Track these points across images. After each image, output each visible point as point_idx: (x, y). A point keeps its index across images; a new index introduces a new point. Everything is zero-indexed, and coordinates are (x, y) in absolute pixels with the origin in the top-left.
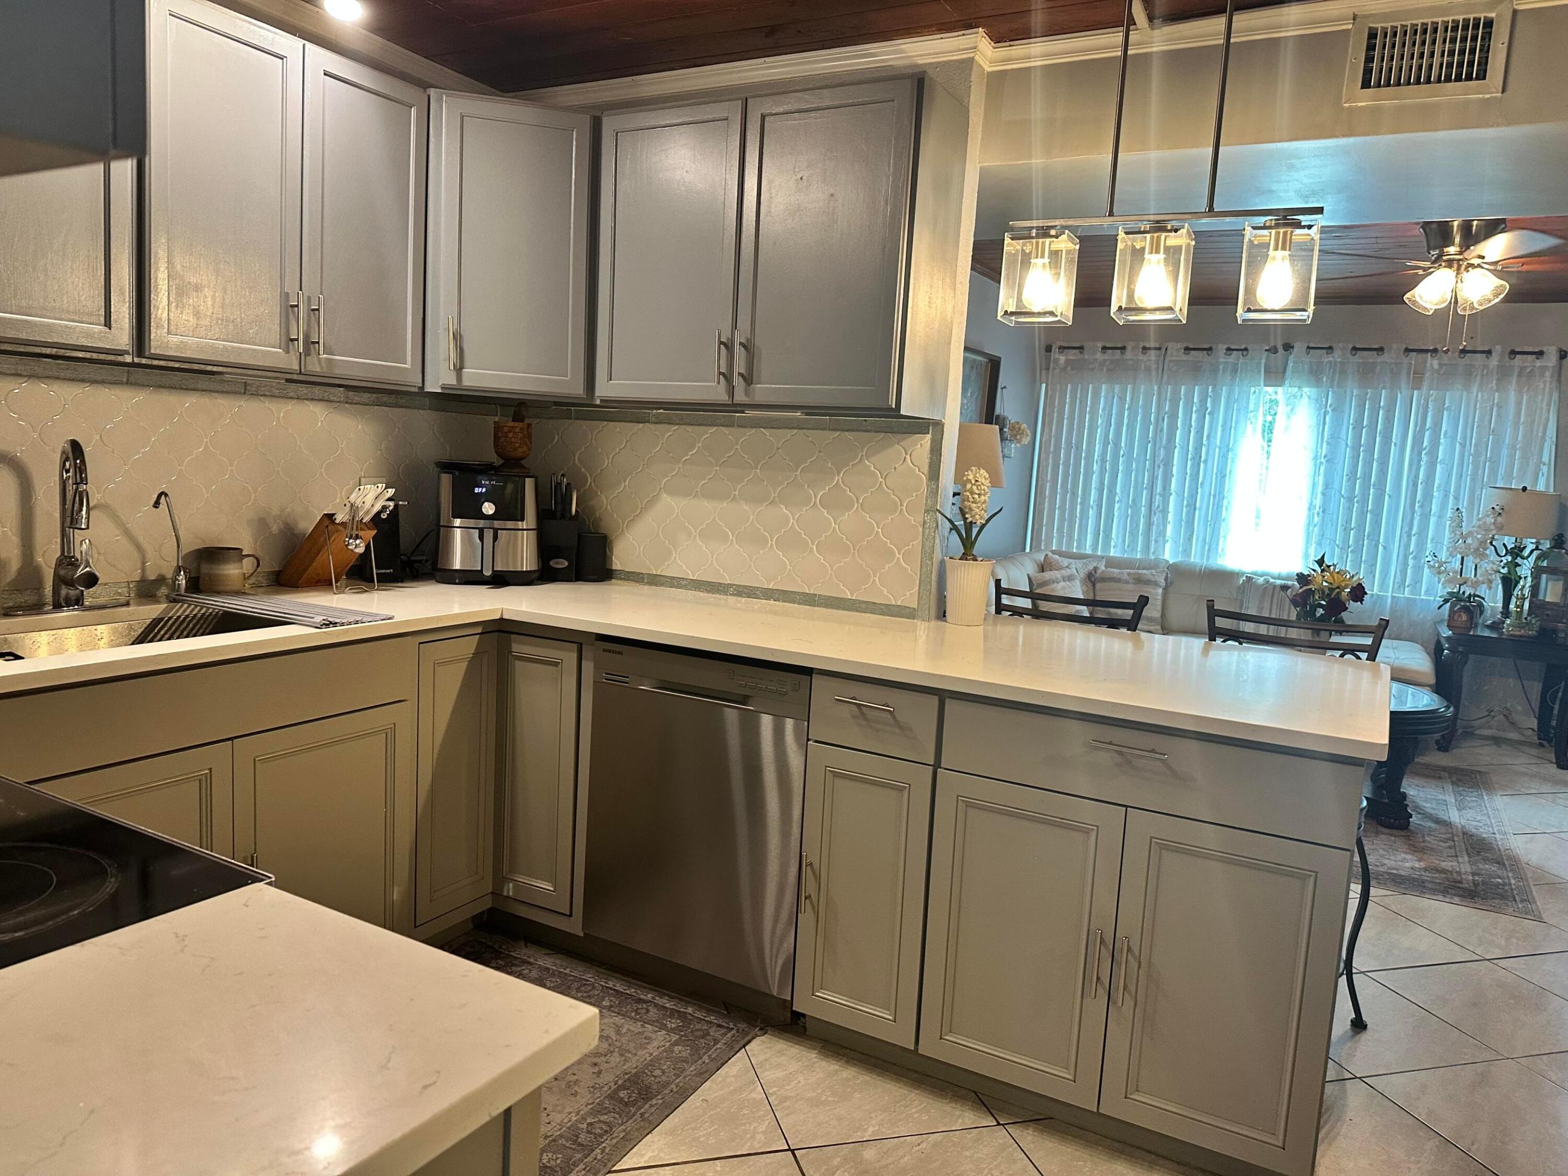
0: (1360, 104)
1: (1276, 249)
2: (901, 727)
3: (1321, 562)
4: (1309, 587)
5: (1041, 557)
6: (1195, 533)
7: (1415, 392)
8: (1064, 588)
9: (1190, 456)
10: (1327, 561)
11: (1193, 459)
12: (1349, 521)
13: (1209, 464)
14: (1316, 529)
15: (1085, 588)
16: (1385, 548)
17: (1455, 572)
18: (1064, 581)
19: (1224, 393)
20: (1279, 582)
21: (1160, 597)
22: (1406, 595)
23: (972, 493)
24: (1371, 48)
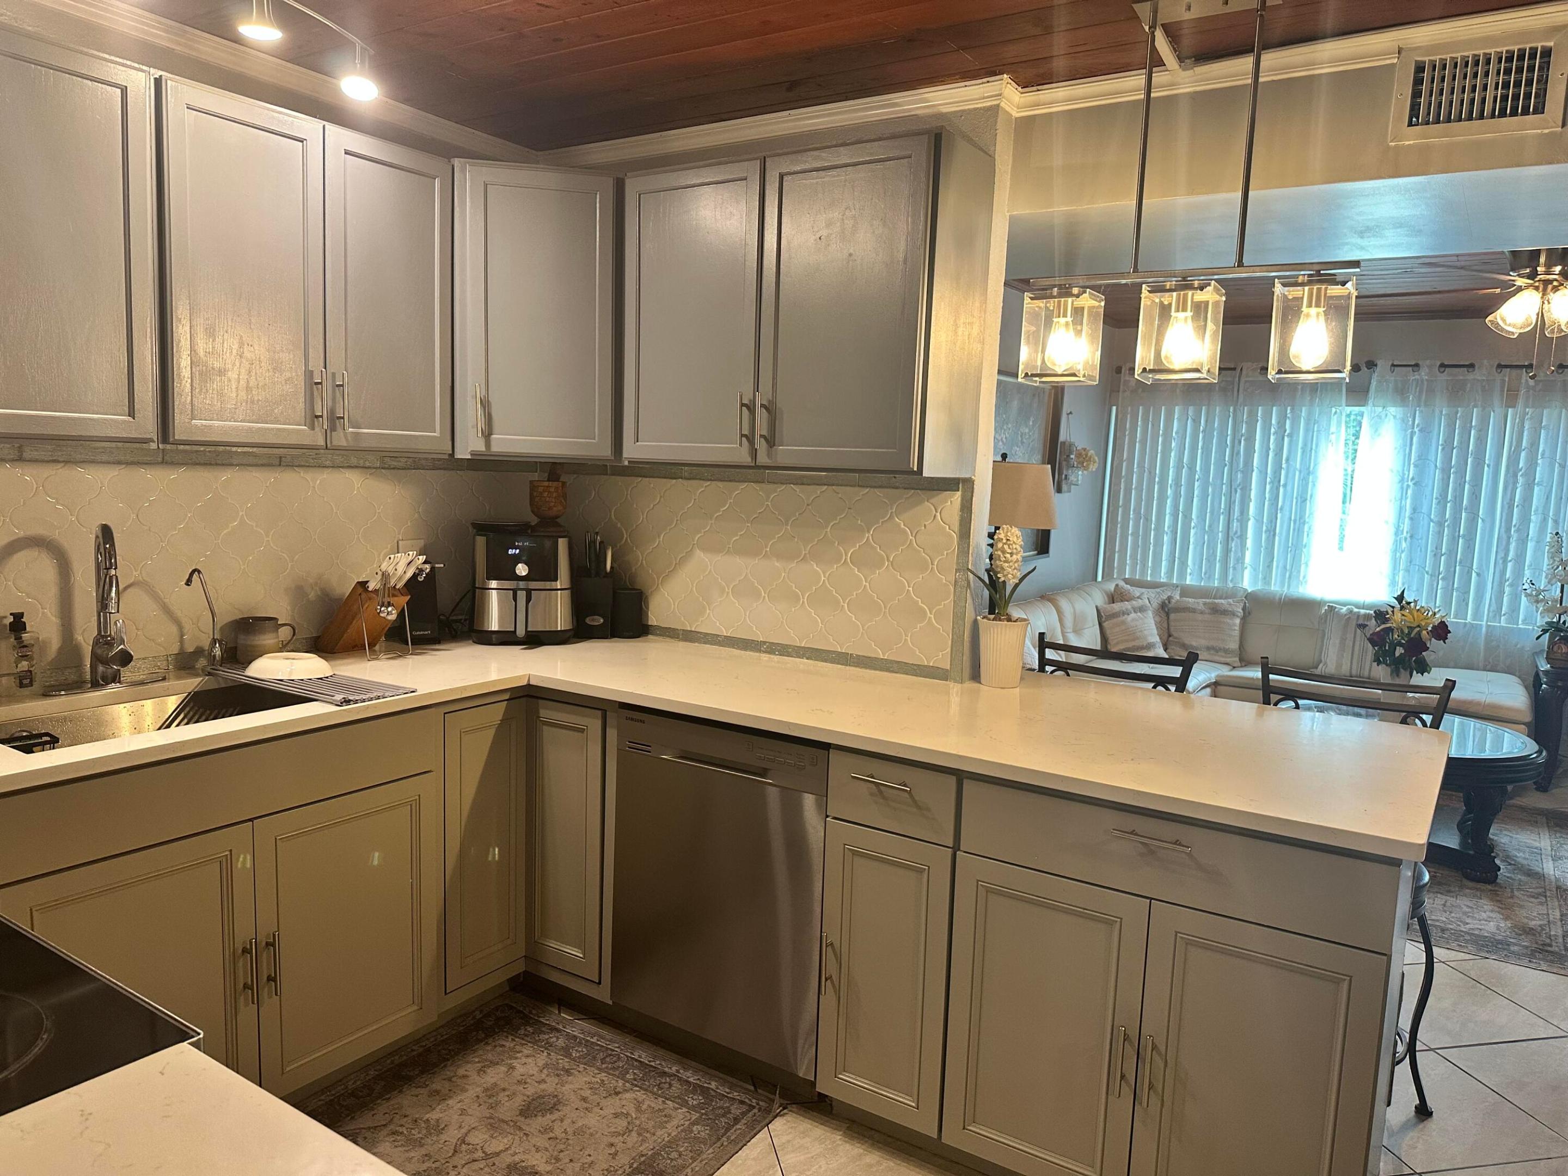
0: (1407, 143)
1: (1310, 306)
2: (919, 807)
3: (1400, 598)
4: (1388, 625)
5: (1111, 587)
6: (1275, 559)
7: (1510, 410)
8: (1133, 620)
9: (1268, 480)
10: (1408, 597)
11: (1272, 482)
12: (1438, 547)
13: (1289, 488)
14: (1403, 555)
15: (1158, 619)
16: (1478, 575)
17: (1554, 601)
18: (1135, 612)
19: (1303, 414)
20: (1363, 611)
21: (1237, 628)
22: (1503, 624)
23: (1004, 552)
24: (1418, 82)
